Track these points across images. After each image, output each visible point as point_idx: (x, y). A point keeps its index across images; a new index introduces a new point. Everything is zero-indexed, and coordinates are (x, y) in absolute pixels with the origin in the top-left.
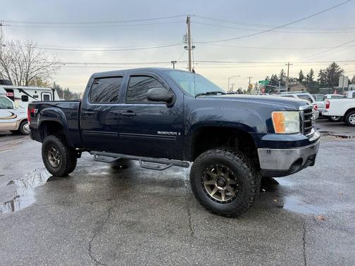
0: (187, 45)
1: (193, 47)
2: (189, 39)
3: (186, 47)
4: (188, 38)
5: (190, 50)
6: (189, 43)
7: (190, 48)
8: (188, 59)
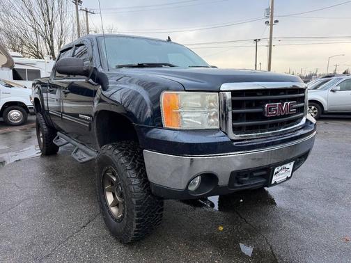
0: (269, 20)
1: (277, 21)
2: (272, 12)
3: (267, 22)
4: (270, 12)
5: (271, 25)
6: (272, 17)
7: (271, 23)
8: (269, 36)
